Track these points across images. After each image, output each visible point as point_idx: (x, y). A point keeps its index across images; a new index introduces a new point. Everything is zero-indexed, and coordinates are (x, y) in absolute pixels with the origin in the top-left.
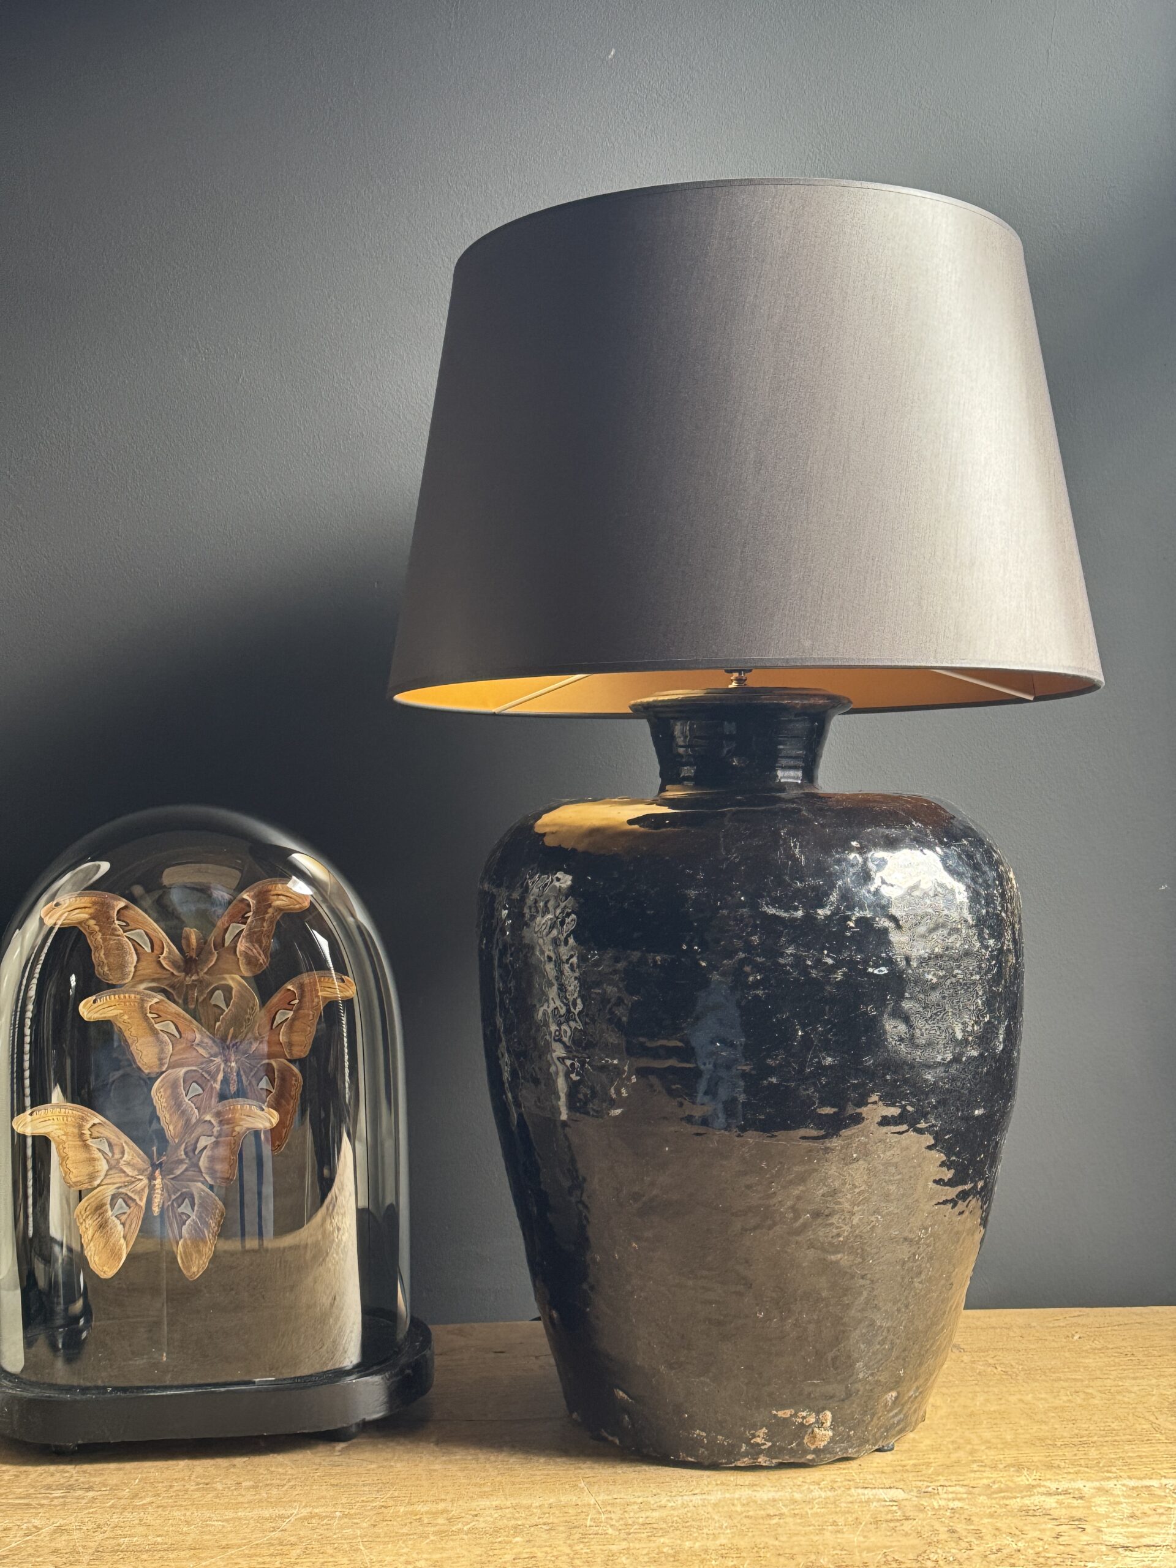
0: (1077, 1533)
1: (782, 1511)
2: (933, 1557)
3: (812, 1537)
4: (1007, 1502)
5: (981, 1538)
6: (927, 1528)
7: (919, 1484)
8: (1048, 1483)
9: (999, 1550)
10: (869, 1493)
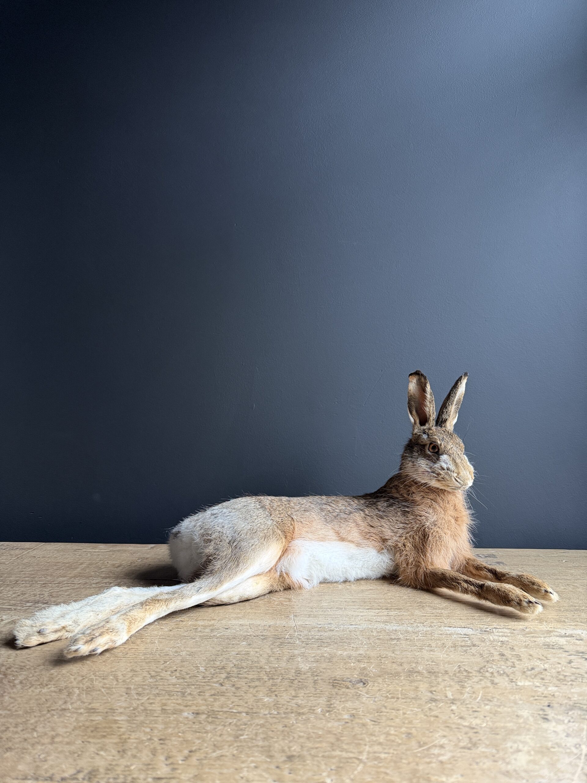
1: (400, 637)
2: (490, 670)
3: (415, 652)
4: (535, 639)
5: (521, 660)
6: (486, 652)
7: (482, 626)
8: (559, 630)
9: (533, 669)
10: (452, 630)
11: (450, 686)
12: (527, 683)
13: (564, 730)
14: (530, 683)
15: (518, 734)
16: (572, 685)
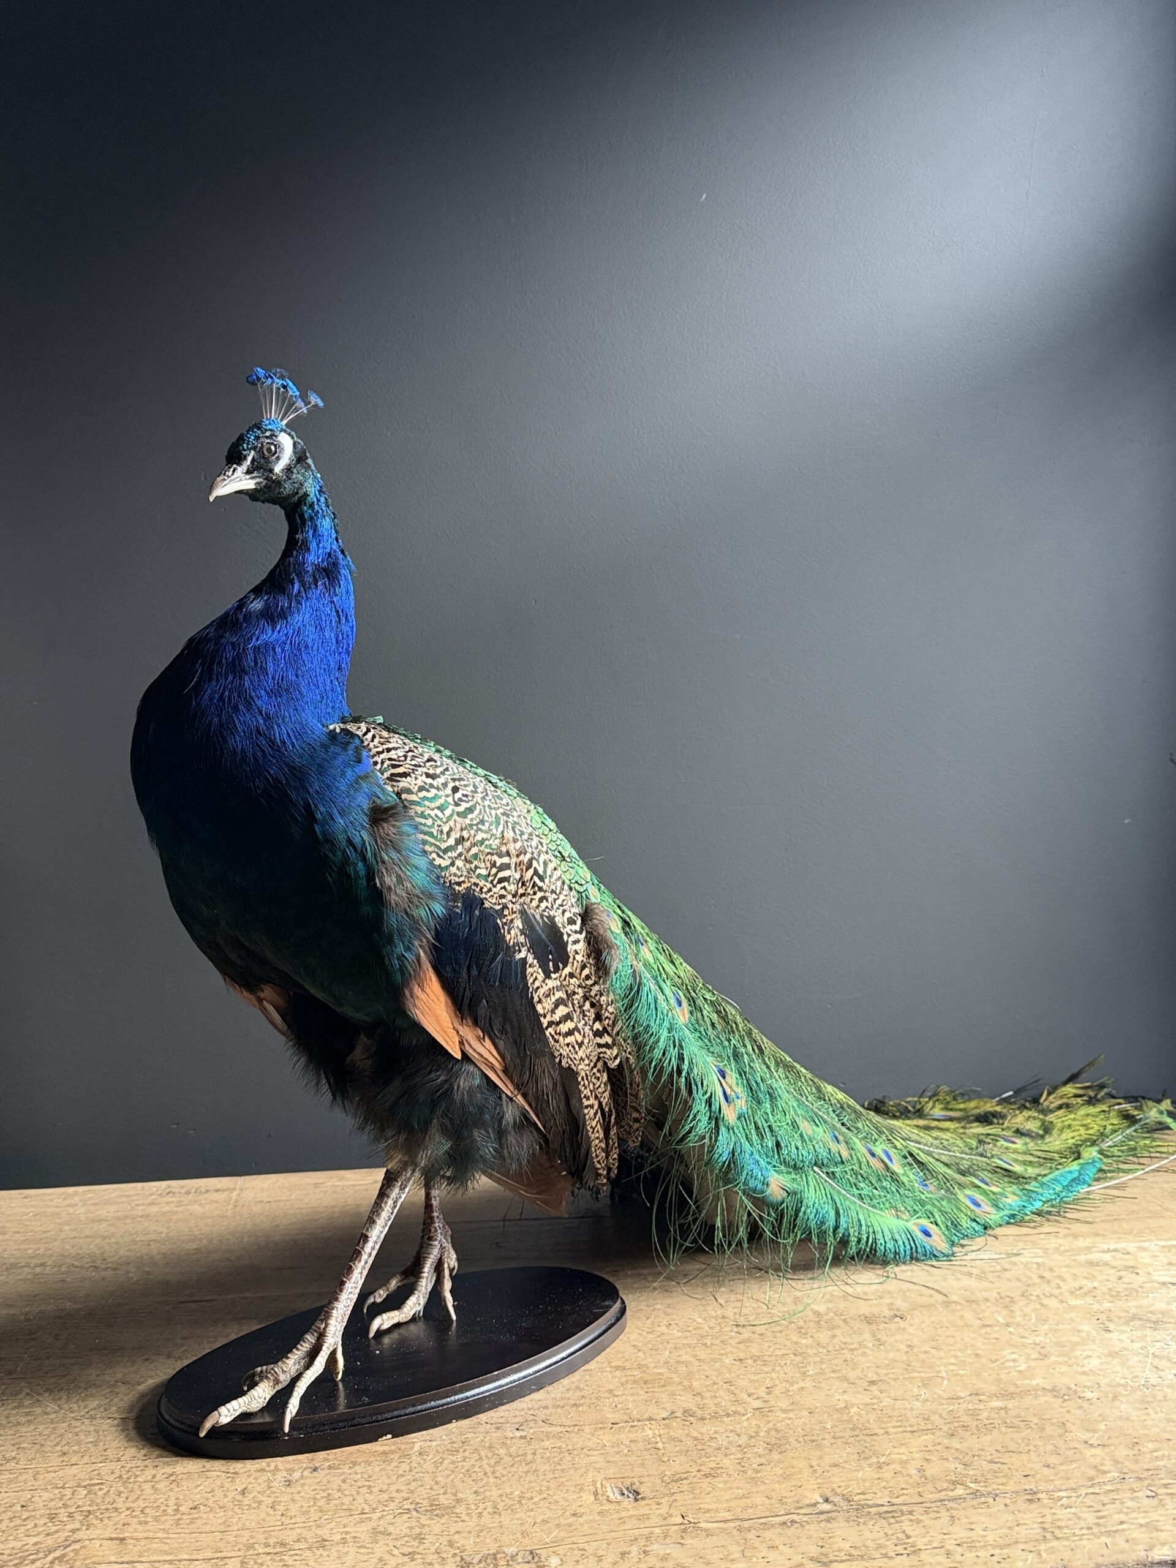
0: (1134, 1276)
2: (1035, 1294)
5: (1064, 1280)
6: (1023, 1275)
8: (1100, 1245)
9: (1081, 1288)
11: (997, 1312)
12: (1079, 1302)
13: (1128, 1338)
14: (1083, 1302)
15: (1087, 1345)
16: (1127, 1300)
